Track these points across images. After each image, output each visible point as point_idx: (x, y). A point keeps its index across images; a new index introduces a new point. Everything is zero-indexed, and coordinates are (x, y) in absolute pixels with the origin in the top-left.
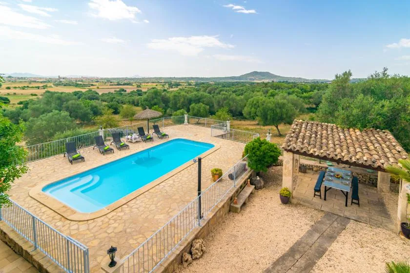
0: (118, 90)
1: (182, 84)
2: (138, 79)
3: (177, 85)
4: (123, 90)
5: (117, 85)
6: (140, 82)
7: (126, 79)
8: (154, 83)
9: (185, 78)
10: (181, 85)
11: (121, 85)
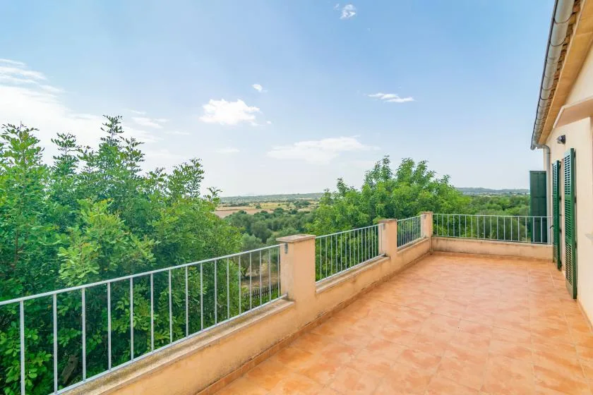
0: (237, 212)
1: (311, 202)
2: (254, 198)
3: (306, 204)
4: (243, 212)
5: (232, 206)
6: (257, 201)
7: (239, 198)
8: (274, 202)
9: (313, 194)
10: (311, 204)
11: (237, 206)
